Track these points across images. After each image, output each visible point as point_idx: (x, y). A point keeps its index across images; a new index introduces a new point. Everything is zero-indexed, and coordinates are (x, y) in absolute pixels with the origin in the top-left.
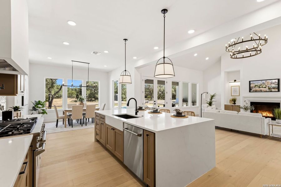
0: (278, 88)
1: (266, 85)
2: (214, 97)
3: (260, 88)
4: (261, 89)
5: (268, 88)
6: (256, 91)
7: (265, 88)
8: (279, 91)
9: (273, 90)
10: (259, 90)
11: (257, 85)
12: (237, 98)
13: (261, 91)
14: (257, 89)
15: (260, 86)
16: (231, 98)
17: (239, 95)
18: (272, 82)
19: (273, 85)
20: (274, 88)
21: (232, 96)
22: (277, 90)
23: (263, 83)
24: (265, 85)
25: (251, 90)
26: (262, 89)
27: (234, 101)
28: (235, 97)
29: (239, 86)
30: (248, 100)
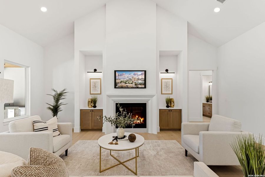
0: (145, 84)
1: (133, 80)
2: (63, 97)
3: (126, 83)
4: (127, 85)
5: (135, 84)
6: (122, 87)
7: (131, 83)
8: (145, 87)
9: (140, 86)
10: (125, 86)
11: (123, 81)
12: (98, 96)
13: (127, 88)
14: (123, 84)
15: (126, 82)
16: (90, 97)
17: (101, 94)
18: (139, 78)
19: (140, 82)
20: (141, 84)
21: (91, 94)
22: (143, 86)
23: (130, 79)
24: (131, 81)
25: (117, 85)
26: (129, 84)
27: (94, 102)
28: (95, 95)
29: (100, 79)
30: (113, 100)
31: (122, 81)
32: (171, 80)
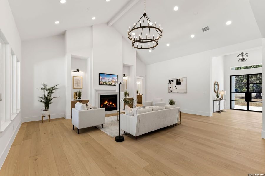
12: (81, 91)
17: (82, 89)
21: (74, 88)
27: (79, 95)
29: (81, 77)
30: (98, 93)
31: (104, 83)
32: (126, 81)
